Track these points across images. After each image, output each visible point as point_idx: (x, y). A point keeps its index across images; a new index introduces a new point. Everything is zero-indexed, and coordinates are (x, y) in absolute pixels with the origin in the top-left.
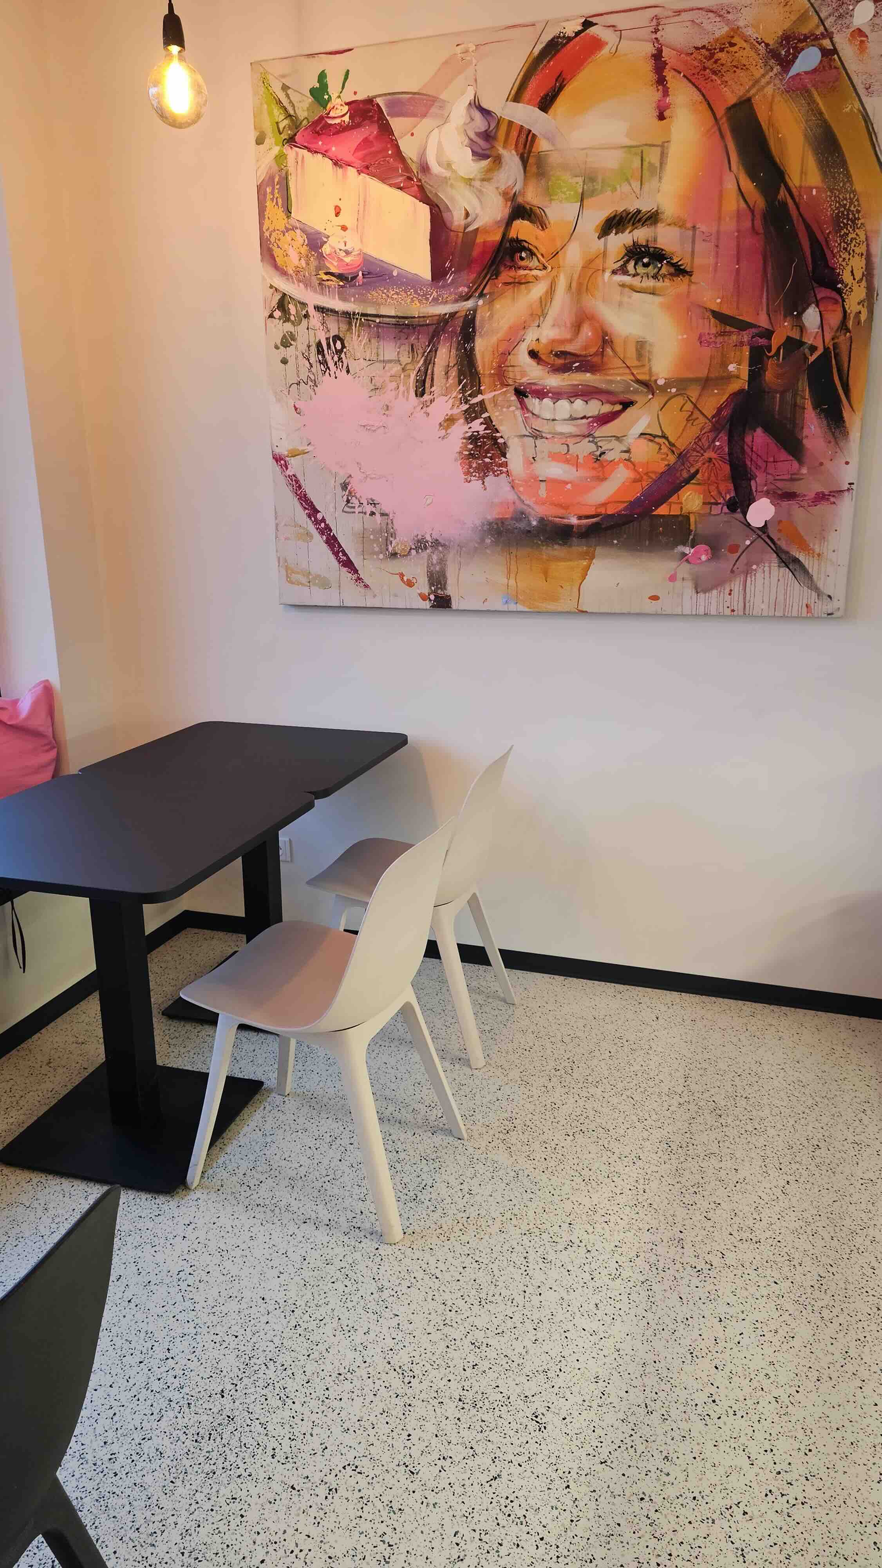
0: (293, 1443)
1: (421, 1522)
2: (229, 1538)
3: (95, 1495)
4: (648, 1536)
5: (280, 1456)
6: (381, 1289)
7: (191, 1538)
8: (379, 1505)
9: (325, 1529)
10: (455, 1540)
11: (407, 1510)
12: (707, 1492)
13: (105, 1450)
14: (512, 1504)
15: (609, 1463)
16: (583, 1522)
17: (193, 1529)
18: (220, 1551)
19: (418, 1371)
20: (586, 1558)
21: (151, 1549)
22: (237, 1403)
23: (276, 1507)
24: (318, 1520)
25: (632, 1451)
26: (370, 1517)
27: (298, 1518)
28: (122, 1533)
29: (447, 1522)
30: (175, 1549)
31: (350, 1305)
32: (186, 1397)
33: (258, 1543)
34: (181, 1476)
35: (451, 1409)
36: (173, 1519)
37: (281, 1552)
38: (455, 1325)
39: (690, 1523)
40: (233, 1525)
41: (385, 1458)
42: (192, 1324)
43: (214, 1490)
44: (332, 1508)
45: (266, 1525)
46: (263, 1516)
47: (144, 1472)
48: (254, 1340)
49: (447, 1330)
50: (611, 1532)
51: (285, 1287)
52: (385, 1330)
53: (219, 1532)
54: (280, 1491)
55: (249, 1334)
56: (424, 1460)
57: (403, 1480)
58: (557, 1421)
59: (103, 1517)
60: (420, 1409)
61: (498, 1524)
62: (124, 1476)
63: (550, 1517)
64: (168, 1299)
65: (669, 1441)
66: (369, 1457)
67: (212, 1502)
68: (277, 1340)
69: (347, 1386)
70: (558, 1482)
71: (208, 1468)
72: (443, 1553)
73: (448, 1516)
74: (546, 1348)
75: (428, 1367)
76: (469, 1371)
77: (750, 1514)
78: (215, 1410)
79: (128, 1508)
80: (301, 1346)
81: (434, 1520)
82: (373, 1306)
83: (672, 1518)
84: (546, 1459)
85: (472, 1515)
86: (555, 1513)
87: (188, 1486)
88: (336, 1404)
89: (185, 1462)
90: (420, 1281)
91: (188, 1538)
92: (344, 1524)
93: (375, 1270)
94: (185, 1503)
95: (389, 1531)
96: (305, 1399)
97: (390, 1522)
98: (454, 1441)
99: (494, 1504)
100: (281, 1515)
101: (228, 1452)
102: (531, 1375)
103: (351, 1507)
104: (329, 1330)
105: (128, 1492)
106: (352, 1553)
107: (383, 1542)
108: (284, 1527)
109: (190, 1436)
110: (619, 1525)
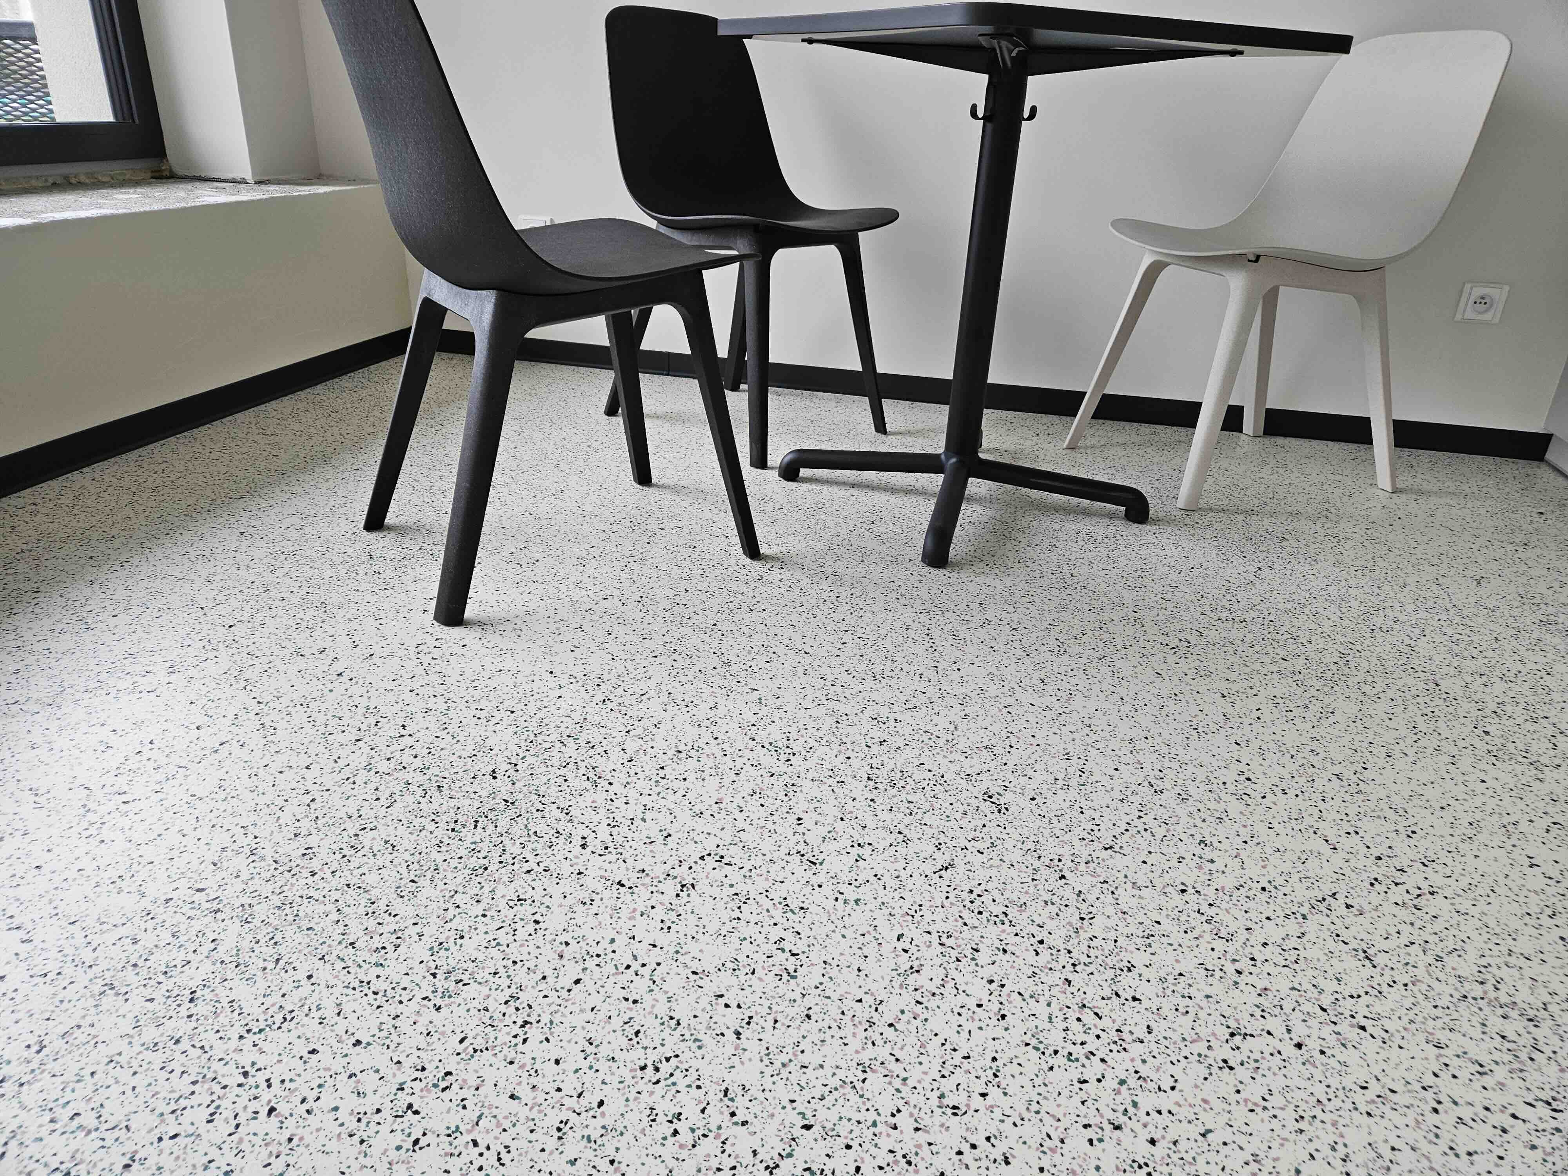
0: (615, 831)
1: (840, 924)
2: (514, 952)
3: (276, 900)
4: (1208, 937)
5: (594, 844)
6: (728, 664)
7: (448, 953)
8: (768, 904)
9: (681, 935)
10: (900, 945)
11: (813, 908)
12: (1280, 881)
13: (295, 844)
14: (982, 899)
15: (1117, 848)
16: (1099, 921)
17: (451, 941)
18: (502, 971)
19: (796, 747)
20: (1121, 965)
21: (379, 971)
22: (519, 785)
23: (594, 909)
24: (668, 924)
25: (1147, 835)
26: (754, 918)
27: (633, 922)
28: (325, 949)
29: (881, 922)
30: (421, 970)
31: (684, 679)
32: (433, 778)
33: (566, 956)
34: (429, 875)
35: (859, 789)
36: (417, 928)
37: (609, 969)
38: (844, 700)
39: (1268, 918)
40: (521, 934)
41: (767, 845)
42: (440, 700)
43: (487, 889)
44: (689, 907)
45: (579, 932)
46: (573, 921)
47: (364, 870)
48: (540, 715)
49: (831, 705)
50: (1148, 932)
51: (584, 661)
52: (741, 705)
53: (498, 944)
54: (599, 887)
55: (531, 708)
56: (830, 847)
57: (799, 871)
58: (1024, 802)
59: (289, 931)
60: (808, 789)
61: (965, 924)
62: (328, 875)
63: (1045, 914)
64: (403, 672)
65: (1199, 822)
66: (741, 845)
67: (482, 906)
68: (577, 717)
69: (692, 764)
70: (1044, 872)
71: (473, 862)
72: (884, 963)
73: (881, 916)
74: (981, 723)
75: (811, 743)
76: (875, 749)
77: (1356, 907)
78: (484, 794)
79: (335, 916)
80: (617, 723)
81: (859, 919)
82: (718, 680)
83: (1240, 914)
84: (1019, 845)
85: (919, 914)
86: (1054, 909)
87: (441, 886)
88: (676, 785)
89: (434, 855)
90: (782, 656)
91: (442, 953)
92: (712, 928)
93: (715, 644)
94: (435, 908)
95: (789, 936)
96: (629, 780)
97: (787, 925)
98: (871, 825)
99: (952, 898)
100: (604, 918)
101: (507, 842)
102: (969, 752)
103: (720, 905)
104: (655, 704)
105: (336, 895)
106: (729, 965)
107: (783, 950)
108: (612, 934)
109: (442, 825)
110: (1158, 923)
